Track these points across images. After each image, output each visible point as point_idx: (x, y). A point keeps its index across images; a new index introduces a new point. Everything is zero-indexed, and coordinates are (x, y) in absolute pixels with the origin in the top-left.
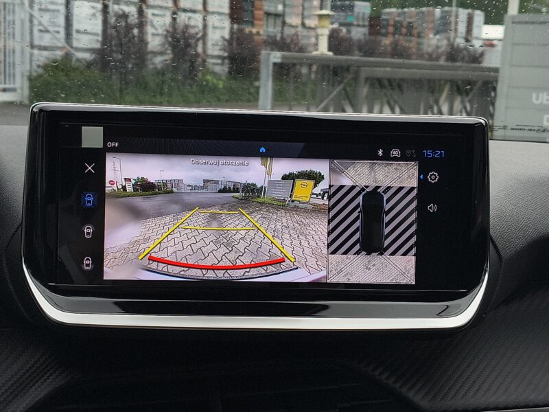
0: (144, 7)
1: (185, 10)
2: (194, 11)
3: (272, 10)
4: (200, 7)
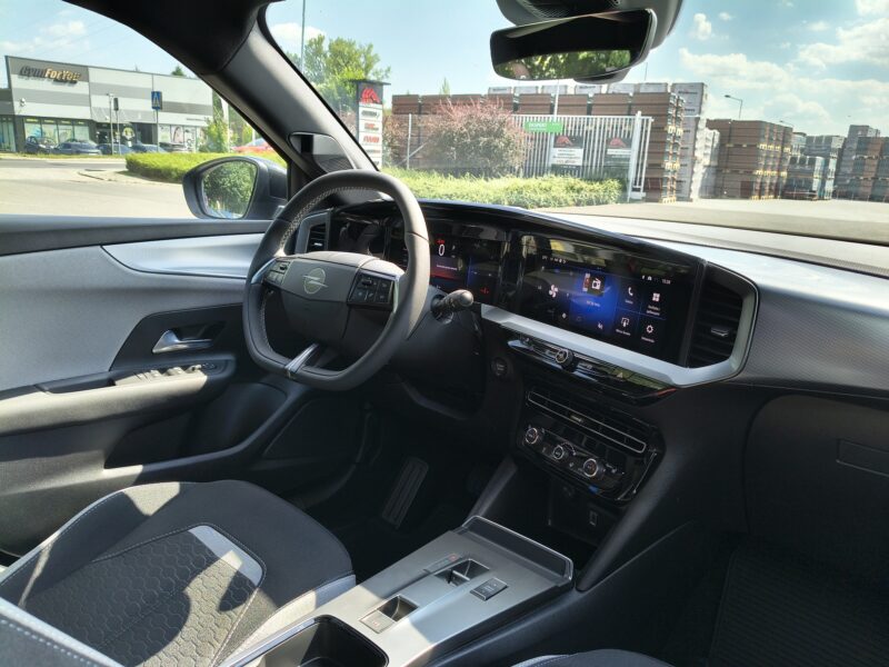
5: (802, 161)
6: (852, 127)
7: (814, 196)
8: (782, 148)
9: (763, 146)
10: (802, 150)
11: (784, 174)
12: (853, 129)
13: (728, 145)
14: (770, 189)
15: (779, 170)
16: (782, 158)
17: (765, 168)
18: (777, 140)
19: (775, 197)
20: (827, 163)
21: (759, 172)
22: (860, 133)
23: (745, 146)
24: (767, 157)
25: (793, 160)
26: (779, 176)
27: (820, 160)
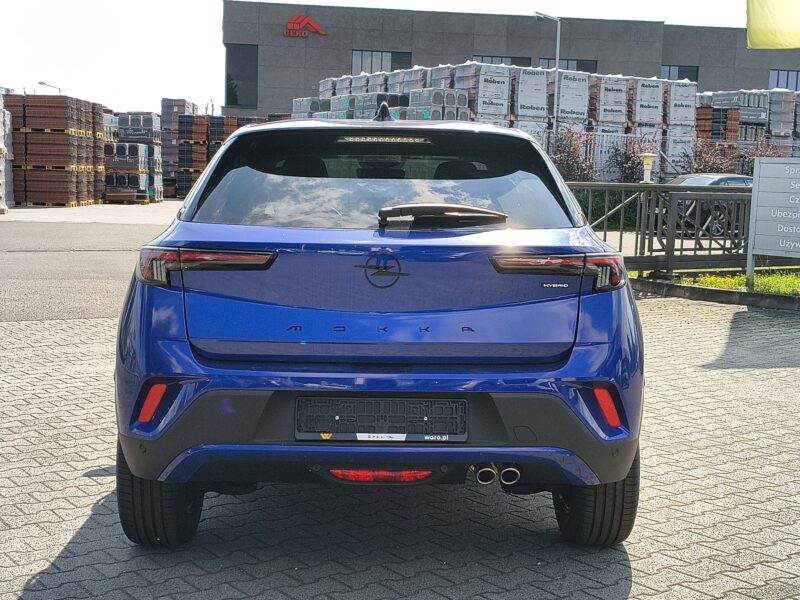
0: (594, 123)
1: (640, 125)
2: (652, 126)
3: (752, 119)
4: (659, 120)
5: (121, 150)
6: (165, 101)
7: (144, 197)
8: (94, 133)
9: (72, 131)
10: (116, 135)
11: (101, 168)
12: (167, 104)
13: (22, 130)
14: (89, 191)
15: (94, 164)
16: (96, 147)
17: (79, 159)
18: (87, 122)
19: (96, 203)
20: (151, 152)
21: (73, 167)
22: (176, 109)
23: (48, 130)
24: (79, 146)
25: (108, 149)
26: (96, 172)
27: (142, 148)
